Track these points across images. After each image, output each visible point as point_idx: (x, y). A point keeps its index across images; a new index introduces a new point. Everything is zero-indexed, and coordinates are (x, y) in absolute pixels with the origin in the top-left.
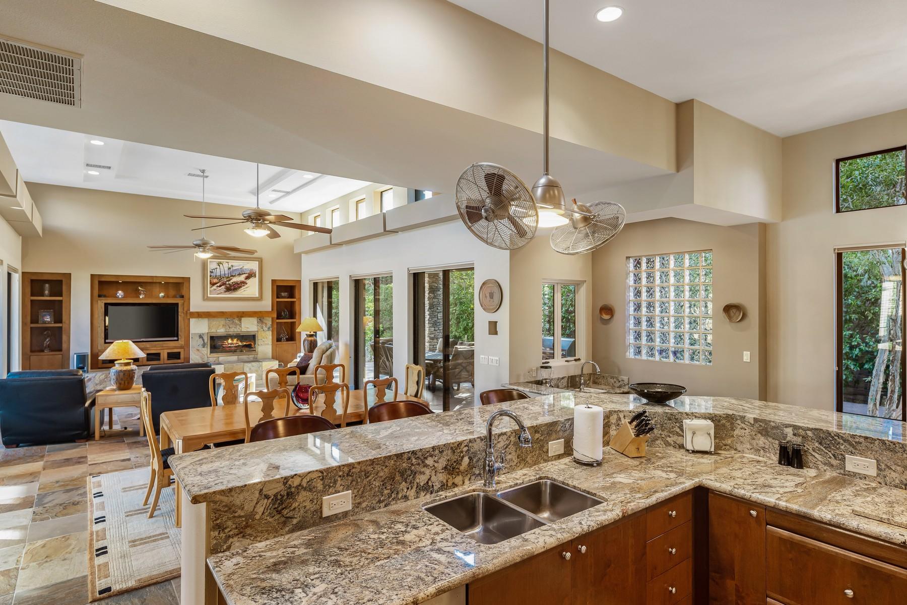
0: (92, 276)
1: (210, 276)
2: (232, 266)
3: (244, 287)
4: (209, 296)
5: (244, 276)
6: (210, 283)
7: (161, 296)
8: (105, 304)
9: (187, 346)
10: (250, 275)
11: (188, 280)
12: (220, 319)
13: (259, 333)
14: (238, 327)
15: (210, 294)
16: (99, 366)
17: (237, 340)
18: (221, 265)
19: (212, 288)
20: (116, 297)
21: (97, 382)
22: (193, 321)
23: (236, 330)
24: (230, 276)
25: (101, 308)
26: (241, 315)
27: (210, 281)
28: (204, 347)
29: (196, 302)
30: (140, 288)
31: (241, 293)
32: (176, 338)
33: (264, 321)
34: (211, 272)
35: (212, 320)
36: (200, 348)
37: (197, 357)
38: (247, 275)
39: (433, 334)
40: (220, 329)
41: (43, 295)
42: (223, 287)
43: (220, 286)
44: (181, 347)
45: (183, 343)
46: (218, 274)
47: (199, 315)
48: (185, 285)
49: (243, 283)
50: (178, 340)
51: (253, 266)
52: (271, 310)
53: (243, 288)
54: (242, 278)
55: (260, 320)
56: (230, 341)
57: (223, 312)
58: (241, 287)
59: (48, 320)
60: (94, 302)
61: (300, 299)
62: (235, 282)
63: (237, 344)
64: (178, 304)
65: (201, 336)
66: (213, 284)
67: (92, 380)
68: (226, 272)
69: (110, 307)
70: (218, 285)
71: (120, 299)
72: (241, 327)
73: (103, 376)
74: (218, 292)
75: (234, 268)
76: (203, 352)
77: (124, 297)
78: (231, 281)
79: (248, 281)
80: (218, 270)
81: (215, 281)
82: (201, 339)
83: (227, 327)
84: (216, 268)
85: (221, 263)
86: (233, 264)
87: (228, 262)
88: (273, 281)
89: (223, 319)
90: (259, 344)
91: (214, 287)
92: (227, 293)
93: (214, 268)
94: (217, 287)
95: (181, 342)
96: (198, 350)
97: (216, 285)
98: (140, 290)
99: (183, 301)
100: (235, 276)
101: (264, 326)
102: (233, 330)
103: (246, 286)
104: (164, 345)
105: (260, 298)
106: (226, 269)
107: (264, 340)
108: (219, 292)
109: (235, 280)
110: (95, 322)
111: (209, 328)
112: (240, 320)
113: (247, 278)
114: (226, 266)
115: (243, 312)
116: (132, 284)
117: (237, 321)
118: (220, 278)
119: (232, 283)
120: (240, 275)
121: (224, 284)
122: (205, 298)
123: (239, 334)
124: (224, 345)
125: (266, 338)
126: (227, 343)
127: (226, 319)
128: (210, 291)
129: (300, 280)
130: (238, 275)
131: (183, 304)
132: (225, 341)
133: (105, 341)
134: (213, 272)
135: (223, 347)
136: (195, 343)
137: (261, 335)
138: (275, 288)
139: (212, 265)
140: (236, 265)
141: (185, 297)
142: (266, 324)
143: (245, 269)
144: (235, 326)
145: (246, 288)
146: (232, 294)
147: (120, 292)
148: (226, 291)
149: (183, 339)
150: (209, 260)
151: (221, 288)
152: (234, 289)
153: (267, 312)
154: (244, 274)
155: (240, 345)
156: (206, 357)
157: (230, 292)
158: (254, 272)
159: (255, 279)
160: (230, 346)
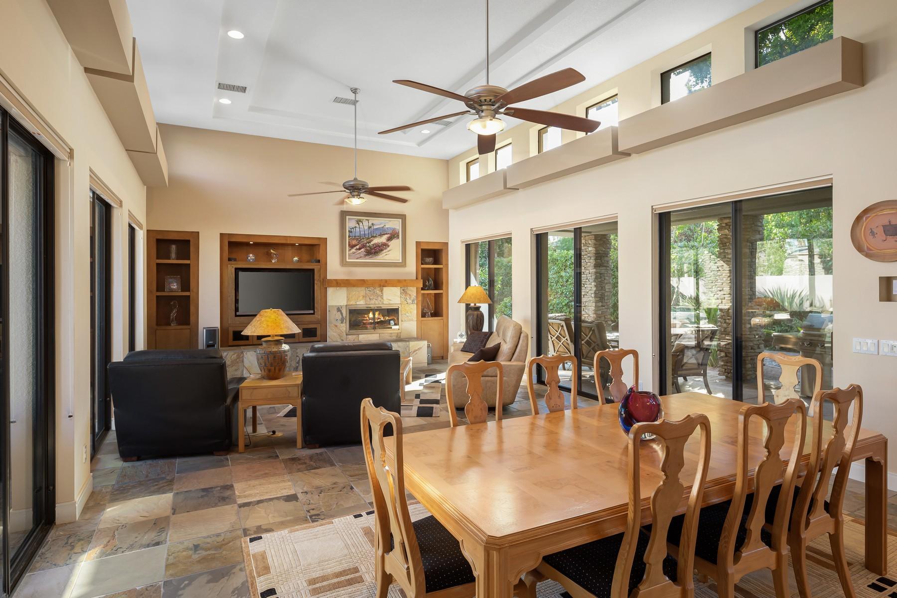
0: (222, 235)
1: (349, 236)
2: (373, 224)
4: (347, 260)
5: (386, 237)
6: (349, 245)
7: (295, 261)
8: (236, 269)
9: (324, 321)
10: (393, 236)
11: (324, 241)
12: (359, 289)
13: (402, 306)
14: (380, 298)
15: (349, 259)
16: (230, 344)
17: (379, 315)
18: (361, 224)
19: (351, 252)
20: (246, 260)
22: (330, 291)
23: (377, 302)
24: (370, 237)
25: (231, 274)
26: (384, 284)
27: (349, 242)
28: (342, 323)
29: (334, 267)
30: (272, 251)
31: (383, 257)
32: (312, 312)
33: (408, 292)
34: (349, 231)
35: (351, 289)
36: (339, 323)
37: (335, 334)
38: (389, 235)
39: (600, 310)
40: (360, 301)
41: (169, 258)
42: (363, 250)
43: (360, 249)
44: (318, 322)
45: (320, 317)
46: (358, 234)
47: (337, 283)
48: (322, 247)
49: (385, 246)
50: (314, 314)
51: (396, 224)
52: (415, 278)
53: (385, 251)
54: (383, 239)
55: (403, 290)
56: (371, 315)
57: (363, 280)
58: (382, 250)
59: (174, 287)
60: (224, 267)
61: (447, 265)
62: (375, 244)
63: (379, 319)
64: (313, 270)
65: (339, 310)
66: (352, 246)
68: (366, 232)
69: (241, 274)
70: (358, 247)
71: (253, 263)
72: (383, 299)
73: (235, 355)
74: (355, 256)
75: (375, 227)
76: (341, 329)
77: (256, 260)
78: (372, 243)
79: (390, 243)
80: (358, 229)
81: (354, 242)
82: (339, 313)
83: (368, 299)
84: (355, 227)
85: (360, 221)
86: (374, 222)
87: (368, 220)
88: (418, 243)
89: (363, 288)
90: (403, 319)
91: (353, 250)
92: (367, 257)
93: (353, 226)
94: (357, 249)
95: (318, 316)
96: (336, 326)
97: (355, 248)
98: (272, 253)
99: (319, 267)
100: (376, 236)
101: (408, 298)
102: (374, 303)
103: (388, 249)
104: (299, 320)
105: (403, 264)
106: (366, 228)
107: (407, 315)
108: (358, 256)
109: (376, 241)
110: (225, 290)
111: (348, 300)
112: (382, 291)
113: (389, 239)
114: (366, 224)
115: (386, 281)
116: (264, 246)
117: (378, 291)
118: (359, 239)
119: (373, 245)
120: (381, 235)
121: (363, 246)
122: (343, 263)
123: (381, 307)
124: (365, 320)
125: (411, 312)
126: (367, 318)
127: (367, 289)
128: (349, 255)
129: (448, 243)
130: (379, 235)
131: (320, 270)
132: (366, 316)
133: (236, 314)
134: (351, 232)
135: (363, 323)
136: (333, 317)
137: (405, 309)
138: (420, 251)
139: (351, 223)
140: (378, 223)
141: (321, 262)
142: (410, 295)
143: (387, 228)
144: (375, 298)
145: (388, 251)
146: (373, 258)
147: (251, 255)
148: (366, 255)
149: (320, 313)
150: (347, 217)
151: (361, 250)
152: (375, 253)
153: (412, 280)
154: (386, 234)
155: (382, 319)
156: (345, 334)
157: (371, 256)
158: (397, 232)
159: (398, 240)
160: (371, 321)
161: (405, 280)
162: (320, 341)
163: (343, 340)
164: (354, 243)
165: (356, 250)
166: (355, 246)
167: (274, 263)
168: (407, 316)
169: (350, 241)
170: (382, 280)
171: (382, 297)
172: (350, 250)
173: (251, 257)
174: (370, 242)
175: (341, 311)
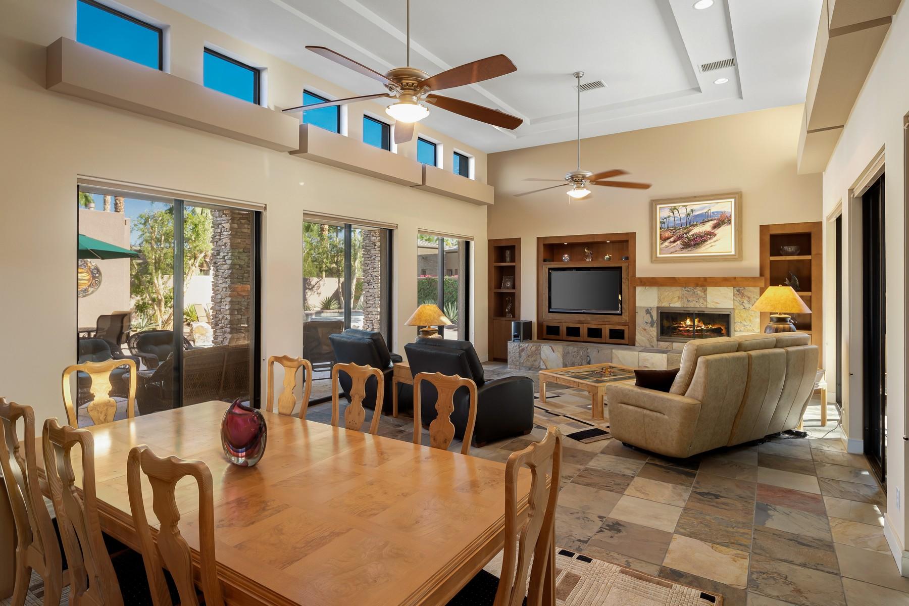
0: (539, 238)
1: (661, 228)
2: (692, 210)
3: (712, 241)
4: (658, 255)
5: (711, 223)
6: (661, 238)
7: (606, 259)
8: (549, 269)
9: (632, 322)
10: (722, 221)
11: (633, 235)
12: (674, 289)
13: (737, 311)
14: (701, 300)
15: (660, 254)
16: (544, 337)
17: (699, 322)
18: (676, 212)
19: (664, 245)
20: (562, 260)
21: (529, 354)
22: (639, 290)
23: (697, 305)
24: (688, 226)
25: (546, 273)
26: (703, 283)
27: (661, 235)
28: (652, 326)
29: (643, 265)
30: (586, 250)
31: (708, 249)
32: (619, 312)
33: (745, 294)
34: (661, 222)
35: (662, 288)
36: (648, 327)
37: (643, 338)
38: (715, 222)
40: (675, 303)
41: (505, 261)
42: (678, 242)
43: (674, 242)
44: (626, 324)
45: (627, 318)
46: (672, 224)
47: (641, 282)
48: (630, 243)
49: (710, 235)
50: (621, 314)
51: (727, 206)
52: (758, 275)
53: (709, 242)
54: (708, 227)
55: (738, 291)
56: (688, 322)
58: (705, 241)
59: (508, 285)
60: (540, 268)
61: (820, 255)
62: (696, 234)
63: (699, 326)
64: (620, 268)
65: (648, 311)
66: (664, 239)
67: (525, 351)
68: (683, 221)
69: (553, 273)
70: (672, 239)
71: (567, 263)
72: (706, 301)
74: (671, 250)
75: (696, 213)
76: (651, 333)
77: (571, 260)
78: (691, 233)
79: (717, 231)
80: (672, 219)
81: (667, 234)
82: (648, 315)
83: (685, 299)
84: (669, 217)
85: (675, 209)
86: (694, 207)
87: (685, 206)
88: (763, 229)
89: (679, 288)
90: (737, 329)
91: (666, 244)
92: (684, 251)
93: (666, 216)
94: (671, 242)
95: (626, 317)
96: (645, 330)
97: (669, 241)
98: (586, 253)
99: (627, 264)
100: (697, 225)
101: (746, 302)
102: (695, 305)
103: (715, 239)
104: (606, 320)
105: (738, 256)
106: (683, 216)
107: (745, 324)
108: (673, 250)
109: (696, 230)
110: (540, 288)
111: (659, 300)
112: (705, 291)
113: (716, 226)
114: (682, 211)
115: (705, 279)
116: (576, 246)
117: (699, 292)
118: (673, 230)
119: (693, 235)
120: (704, 223)
121: (679, 238)
122: (654, 259)
123: (704, 311)
124: (681, 327)
125: (750, 320)
126: (684, 325)
127: (683, 289)
128: (661, 250)
129: (822, 222)
130: (701, 223)
131: (628, 268)
132: (681, 322)
133: (549, 310)
134: (664, 223)
135: (679, 330)
136: (641, 319)
137: (741, 316)
138: (768, 239)
139: (663, 212)
140: (699, 207)
141: (630, 259)
142: (749, 298)
143: (713, 213)
144: (696, 299)
145: (715, 242)
146: (692, 252)
147: (566, 255)
148: (683, 248)
149: (628, 314)
150: (658, 206)
151: (676, 243)
152: (695, 245)
153: (754, 278)
154: (711, 220)
155: (703, 327)
156: (655, 339)
157: (689, 249)
158: (728, 216)
159: (730, 226)
160: (688, 328)
161: (735, 278)
162: (627, 345)
163: (653, 346)
164: (667, 235)
165: (669, 243)
166: (669, 238)
167: (589, 262)
168: (744, 325)
169: (662, 233)
170: (699, 278)
171: (705, 299)
172: (662, 243)
173: (566, 257)
174: (688, 233)
175: (650, 313)
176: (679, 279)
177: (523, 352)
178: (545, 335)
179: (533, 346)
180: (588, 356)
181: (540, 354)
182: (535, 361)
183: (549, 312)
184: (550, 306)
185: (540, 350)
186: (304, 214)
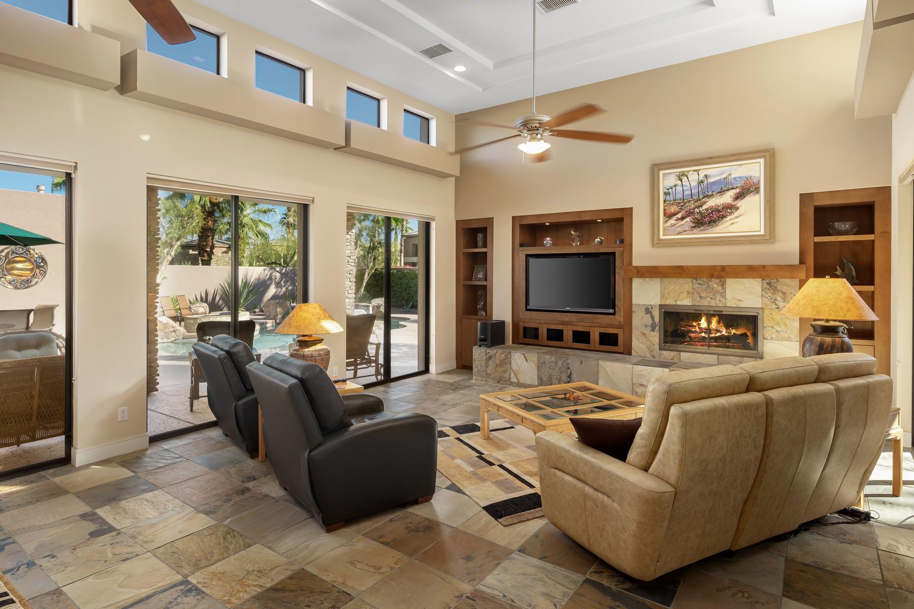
0: (513, 217)
1: (665, 201)
2: (706, 176)
3: (733, 216)
4: (662, 237)
5: (732, 193)
6: (665, 214)
7: (598, 243)
8: (527, 256)
9: (628, 325)
10: (747, 190)
11: (629, 211)
12: (681, 281)
13: (767, 312)
14: (718, 297)
15: (664, 235)
18: (684, 179)
19: (668, 224)
20: (543, 245)
21: (498, 362)
22: (636, 283)
23: (713, 303)
24: (701, 197)
25: (523, 262)
26: (720, 273)
27: (665, 210)
28: (653, 330)
29: (642, 250)
30: (572, 232)
31: (726, 228)
32: (611, 311)
33: (779, 288)
34: (665, 194)
35: (667, 281)
36: (648, 331)
37: (642, 346)
38: (738, 190)
40: (683, 299)
41: (476, 247)
42: (688, 219)
43: (683, 218)
44: (620, 327)
45: (622, 319)
46: (679, 196)
47: (646, 272)
48: (626, 221)
49: (730, 208)
50: (614, 314)
51: (754, 169)
52: (797, 262)
53: (729, 218)
54: (727, 198)
55: (769, 284)
56: (703, 323)
57: (681, 267)
58: (724, 217)
59: (480, 276)
60: (515, 255)
61: (887, 234)
62: (711, 208)
63: (718, 331)
64: (614, 254)
65: (648, 311)
66: (669, 216)
67: (493, 359)
68: (695, 191)
69: (531, 260)
70: (679, 216)
71: (549, 248)
72: (725, 297)
73: (504, 355)
74: (677, 230)
75: (710, 180)
76: (651, 339)
77: (554, 244)
78: (705, 207)
79: (740, 203)
80: (679, 189)
81: (674, 209)
82: (648, 315)
83: (696, 296)
84: (675, 186)
85: (684, 175)
86: (708, 172)
87: (697, 171)
88: (805, 198)
89: (689, 280)
90: (767, 335)
91: (672, 221)
92: (696, 230)
93: (672, 184)
94: (678, 219)
95: (619, 318)
96: (644, 334)
97: (675, 218)
98: (572, 235)
99: (622, 249)
100: (712, 195)
101: (779, 299)
102: (709, 302)
103: (737, 213)
104: (595, 320)
105: (771, 234)
106: (694, 184)
107: (779, 329)
108: (680, 229)
109: (712, 203)
110: (516, 280)
111: (663, 297)
112: (723, 284)
113: (739, 197)
114: (693, 178)
115: (723, 268)
116: (562, 226)
117: (715, 285)
118: (681, 203)
119: (707, 210)
120: (722, 192)
121: (690, 213)
122: (656, 242)
123: (722, 311)
124: (693, 332)
125: (786, 325)
126: (697, 329)
127: (694, 281)
128: (665, 229)
129: (891, 186)
130: (718, 193)
131: (622, 254)
132: (694, 324)
133: (526, 307)
134: (669, 194)
135: (690, 337)
136: (639, 321)
137: (773, 319)
138: (811, 213)
139: (667, 180)
140: (716, 172)
141: (625, 242)
142: (784, 294)
143: (735, 178)
144: (711, 295)
145: (737, 217)
146: (706, 232)
147: (548, 239)
148: (694, 227)
149: (622, 313)
150: (661, 173)
151: (685, 221)
152: (709, 223)
153: (790, 267)
154: (732, 189)
155: (724, 333)
156: (657, 347)
157: (702, 228)
158: (756, 182)
159: (758, 196)
160: (703, 334)
161: (764, 267)
162: (622, 353)
163: (654, 357)
164: (673, 211)
165: (676, 220)
166: (675, 214)
167: (576, 247)
168: (778, 331)
169: (666, 208)
170: (715, 266)
171: (723, 295)
172: (667, 221)
173: (548, 241)
174: (701, 206)
175: (651, 313)
176: (687, 267)
177: (491, 361)
178: (521, 339)
179: (502, 353)
180: (568, 368)
181: (511, 363)
182: (505, 372)
183: (527, 310)
184: (527, 303)
185: (511, 358)
186: (148, 178)
